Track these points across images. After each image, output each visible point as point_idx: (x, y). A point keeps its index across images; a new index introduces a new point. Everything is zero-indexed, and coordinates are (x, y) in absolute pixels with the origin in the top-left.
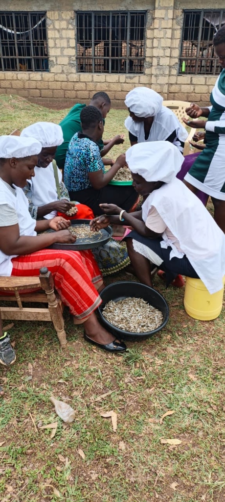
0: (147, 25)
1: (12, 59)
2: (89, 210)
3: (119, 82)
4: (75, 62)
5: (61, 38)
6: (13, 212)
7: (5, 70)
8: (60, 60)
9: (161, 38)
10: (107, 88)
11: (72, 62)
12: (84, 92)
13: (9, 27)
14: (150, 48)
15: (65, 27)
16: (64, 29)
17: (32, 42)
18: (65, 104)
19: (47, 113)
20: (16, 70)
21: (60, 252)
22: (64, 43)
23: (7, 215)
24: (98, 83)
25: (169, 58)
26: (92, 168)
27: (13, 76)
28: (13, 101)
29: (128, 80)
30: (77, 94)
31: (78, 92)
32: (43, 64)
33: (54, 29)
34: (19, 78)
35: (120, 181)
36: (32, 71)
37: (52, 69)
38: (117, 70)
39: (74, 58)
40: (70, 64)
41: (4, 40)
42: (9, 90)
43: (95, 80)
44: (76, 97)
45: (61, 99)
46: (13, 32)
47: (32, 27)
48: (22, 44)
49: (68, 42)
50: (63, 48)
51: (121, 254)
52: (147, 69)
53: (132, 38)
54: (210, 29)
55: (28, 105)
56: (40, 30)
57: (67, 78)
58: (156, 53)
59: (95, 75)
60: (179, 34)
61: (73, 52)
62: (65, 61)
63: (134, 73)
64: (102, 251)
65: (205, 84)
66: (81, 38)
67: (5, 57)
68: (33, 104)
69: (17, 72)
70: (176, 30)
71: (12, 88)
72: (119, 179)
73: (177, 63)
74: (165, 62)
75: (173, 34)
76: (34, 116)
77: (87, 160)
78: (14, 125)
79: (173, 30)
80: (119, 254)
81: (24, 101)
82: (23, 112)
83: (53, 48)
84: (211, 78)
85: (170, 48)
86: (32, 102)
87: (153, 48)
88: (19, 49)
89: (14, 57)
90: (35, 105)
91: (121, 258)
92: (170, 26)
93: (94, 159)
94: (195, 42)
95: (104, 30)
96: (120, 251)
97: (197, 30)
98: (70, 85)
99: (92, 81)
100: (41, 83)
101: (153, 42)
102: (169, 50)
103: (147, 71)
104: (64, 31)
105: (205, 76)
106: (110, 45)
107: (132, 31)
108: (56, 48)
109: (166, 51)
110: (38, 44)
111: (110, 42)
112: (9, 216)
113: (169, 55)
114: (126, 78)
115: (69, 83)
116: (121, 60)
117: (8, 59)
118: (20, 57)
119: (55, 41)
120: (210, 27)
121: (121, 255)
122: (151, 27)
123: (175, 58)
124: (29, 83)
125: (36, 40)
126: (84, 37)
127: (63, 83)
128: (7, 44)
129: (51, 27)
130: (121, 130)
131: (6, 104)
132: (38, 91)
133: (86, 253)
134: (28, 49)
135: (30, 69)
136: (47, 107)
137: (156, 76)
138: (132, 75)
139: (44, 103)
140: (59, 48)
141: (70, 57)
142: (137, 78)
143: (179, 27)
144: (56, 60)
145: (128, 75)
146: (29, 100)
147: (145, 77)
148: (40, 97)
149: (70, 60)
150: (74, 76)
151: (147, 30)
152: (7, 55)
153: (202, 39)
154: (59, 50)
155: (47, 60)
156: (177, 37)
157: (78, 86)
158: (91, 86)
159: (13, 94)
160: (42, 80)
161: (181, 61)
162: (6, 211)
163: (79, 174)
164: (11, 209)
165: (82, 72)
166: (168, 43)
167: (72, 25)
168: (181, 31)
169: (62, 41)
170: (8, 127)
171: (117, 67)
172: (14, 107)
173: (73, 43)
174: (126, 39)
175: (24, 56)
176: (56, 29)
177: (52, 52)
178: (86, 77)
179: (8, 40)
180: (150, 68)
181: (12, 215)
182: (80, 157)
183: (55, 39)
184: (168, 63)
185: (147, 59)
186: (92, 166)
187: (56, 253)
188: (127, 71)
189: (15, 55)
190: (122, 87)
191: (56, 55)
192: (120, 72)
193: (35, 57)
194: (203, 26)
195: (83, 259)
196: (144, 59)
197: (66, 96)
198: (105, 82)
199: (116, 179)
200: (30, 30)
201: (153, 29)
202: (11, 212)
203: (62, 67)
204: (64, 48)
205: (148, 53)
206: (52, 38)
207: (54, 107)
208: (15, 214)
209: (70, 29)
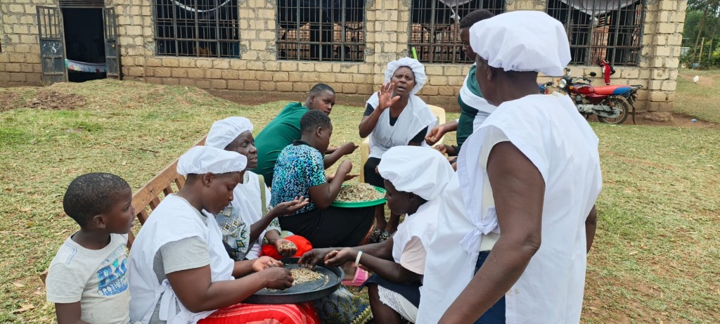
0: (367, 6)
1: (190, 43)
2: (308, 243)
3: (332, 72)
4: (275, 48)
5: (257, 18)
6: (205, 248)
7: (179, 55)
8: (255, 45)
9: (384, 21)
10: (316, 79)
11: (271, 47)
12: (285, 83)
13: (188, 4)
14: (371, 32)
15: (263, 6)
16: (261, 8)
17: (217, 23)
18: (261, 98)
19: (237, 110)
20: (196, 56)
21: (271, 309)
22: (261, 25)
23: (196, 252)
24: (305, 73)
25: (395, 44)
26: (315, 180)
27: (190, 63)
28: (189, 94)
29: (344, 70)
30: (276, 86)
31: (278, 84)
32: (231, 48)
33: (248, 7)
34: (198, 65)
35: (348, 201)
36: (217, 57)
37: (244, 56)
38: (329, 57)
39: (274, 43)
40: (267, 49)
41: (181, 19)
42: (183, 80)
43: (300, 69)
44: (276, 90)
45: (254, 92)
46: (193, 10)
47: (219, 5)
48: (205, 25)
49: (266, 23)
50: (258, 31)
51: (353, 307)
52: (367, 57)
53: (348, 19)
54: (445, 11)
55: (210, 99)
56: (230, 8)
57: (264, 66)
58: (378, 37)
59: (301, 63)
60: (406, 16)
61: (272, 36)
62: (263, 46)
63: (351, 61)
64: (327, 303)
65: (443, 75)
66: (283, 19)
67: (181, 39)
68: (216, 98)
69: (195, 58)
70: (402, 11)
71: (187, 77)
72: (347, 199)
73: (406, 50)
74: (391, 48)
75: (399, 16)
76: (219, 113)
77: (309, 170)
78: (191, 126)
79: (400, 11)
80: (351, 307)
81: (205, 95)
82: (203, 109)
83: (246, 30)
84: (450, 67)
85: (396, 32)
86: (215, 96)
87: (375, 32)
88: (200, 30)
89: (193, 39)
90: (220, 99)
91: (354, 313)
92: (396, 7)
93: (318, 168)
94: (427, 25)
95: (312, 10)
96: (352, 302)
97: (429, 12)
98: (268, 75)
99: (297, 70)
100: (229, 72)
101: (374, 25)
102: (396, 34)
103: (368, 59)
104: (261, 11)
105: (443, 65)
106: (321, 28)
107: (348, 12)
108: (250, 29)
109: (392, 35)
110: (226, 25)
111: (321, 25)
112: (199, 253)
113: (395, 40)
114: (342, 66)
115: (266, 72)
116: (333, 45)
117: (184, 42)
118: (201, 40)
119: (249, 22)
120: (445, 9)
121: (354, 309)
122: (372, 8)
123: (403, 43)
124: (211, 71)
125: (224, 20)
126: (287, 18)
127: (258, 72)
128: (184, 24)
129: (245, 5)
130: (338, 131)
131: (180, 98)
132: (224, 81)
133: (307, 308)
134: (213, 31)
135: (214, 54)
136: (235, 101)
137: (380, 65)
138: (349, 64)
139: (231, 96)
140: (253, 30)
141: (268, 41)
142: (356, 67)
143: (407, 8)
144: (250, 45)
145: (344, 63)
146: (211, 93)
147: (366, 65)
148: (227, 89)
149: (268, 45)
150: (274, 63)
151: (367, 12)
152: (184, 37)
153: (435, 22)
154: (254, 32)
155: (238, 44)
156: (405, 20)
157: (278, 76)
158: (295, 76)
159: (188, 85)
160: (230, 68)
161: (410, 46)
162: (196, 246)
163: (293, 190)
164: (203, 243)
165: (282, 59)
166: (394, 26)
167: (272, 4)
168: (410, 12)
169: (258, 22)
170: (182, 128)
171: (329, 54)
172: (191, 102)
173: (272, 24)
174: (341, 21)
175: (206, 38)
176: (251, 8)
177: (244, 35)
178: (288, 65)
179: (186, 19)
180: (372, 55)
181: (203, 253)
182: (297, 166)
183: (249, 19)
184: (395, 50)
185: (368, 45)
186: (315, 178)
187: (264, 310)
188: (342, 58)
189: (195, 37)
190: (336, 78)
191: (249, 38)
192: (333, 60)
193: (222, 40)
194: (436, 7)
195: (303, 316)
196: (364, 45)
197: (261, 88)
198: (315, 71)
199: (342, 198)
200: (216, 9)
201: (374, 10)
202: (202, 247)
203: (258, 54)
204: (260, 30)
205: (369, 38)
206: (244, 19)
207: (245, 101)
208: (207, 250)
209: (269, 8)
